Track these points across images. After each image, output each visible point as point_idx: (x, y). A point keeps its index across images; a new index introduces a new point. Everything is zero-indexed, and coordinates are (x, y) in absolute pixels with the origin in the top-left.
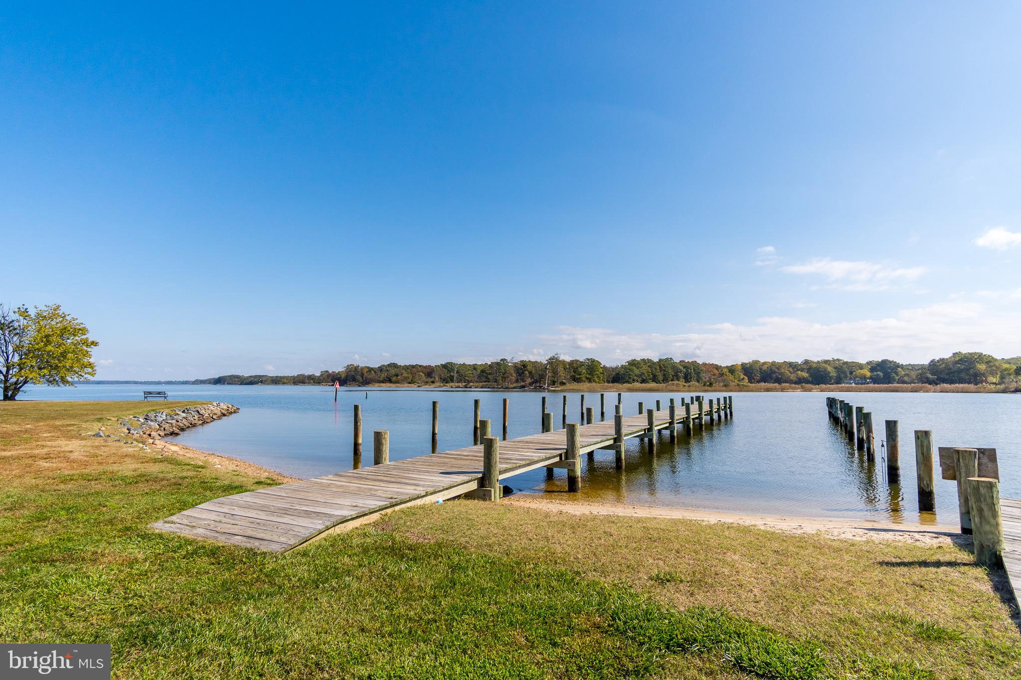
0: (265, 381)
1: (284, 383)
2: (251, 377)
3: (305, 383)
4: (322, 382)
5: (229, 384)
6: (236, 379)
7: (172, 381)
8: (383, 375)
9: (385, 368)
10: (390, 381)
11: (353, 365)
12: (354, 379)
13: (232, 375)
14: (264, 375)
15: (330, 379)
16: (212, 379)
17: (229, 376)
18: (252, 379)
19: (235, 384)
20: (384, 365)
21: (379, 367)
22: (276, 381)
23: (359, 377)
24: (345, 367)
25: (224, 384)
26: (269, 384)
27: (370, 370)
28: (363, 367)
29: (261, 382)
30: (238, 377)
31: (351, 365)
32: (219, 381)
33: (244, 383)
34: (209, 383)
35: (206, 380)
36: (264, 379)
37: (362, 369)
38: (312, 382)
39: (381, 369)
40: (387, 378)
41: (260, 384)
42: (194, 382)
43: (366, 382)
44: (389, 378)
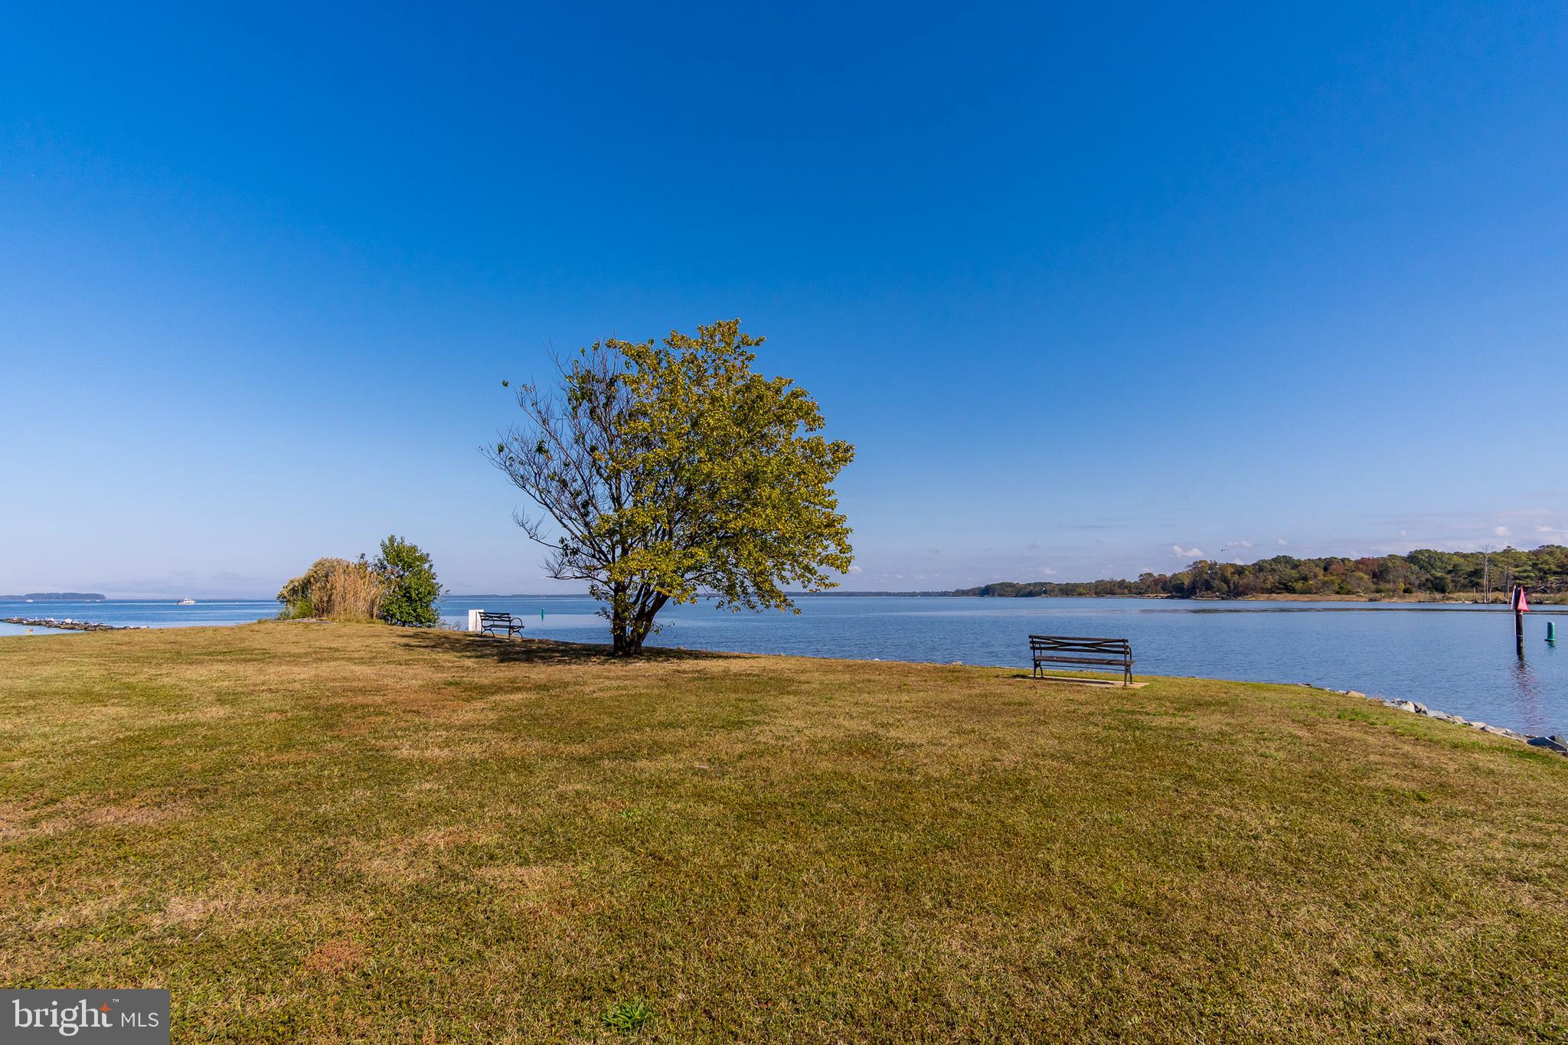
0: (1050, 591)
1: (1080, 594)
2: (1029, 585)
3: (1114, 594)
4: (1146, 592)
5: (999, 595)
6: (1010, 589)
7: (928, 593)
8: (1271, 580)
9: (1268, 566)
10: (1290, 590)
11: (1205, 562)
12: (1208, 587)
13: (1003, 583)
14: (1047, 582)
15: (1159, 588)
16: (976, 588)
17: (999, 584)
18: (1032, 588)
19: (1008, 596)
20: (1264, 561)
21: (1254, 565)
22: (1068, 591)
23: (1216, 583)
24: (1189, 566)
25: (993, 596)
26: (1056, 596)
27: (1240, 571)
28: (1224, 565)
29: (1045, 592)
30: (1010, 585)
31: (1201, 562)
32: (987, 591)
33: (1021, 593)
34: (974, 595)
35: (969, 591)
36: (1048, 588)
37: (1223, 567)
38: (1126, 591)
39: (1259, 567)
40: (1279, 583)
41: (1043, 595)
42: (953, 593)
43: (1236, 592)
44: (1285, 584)
